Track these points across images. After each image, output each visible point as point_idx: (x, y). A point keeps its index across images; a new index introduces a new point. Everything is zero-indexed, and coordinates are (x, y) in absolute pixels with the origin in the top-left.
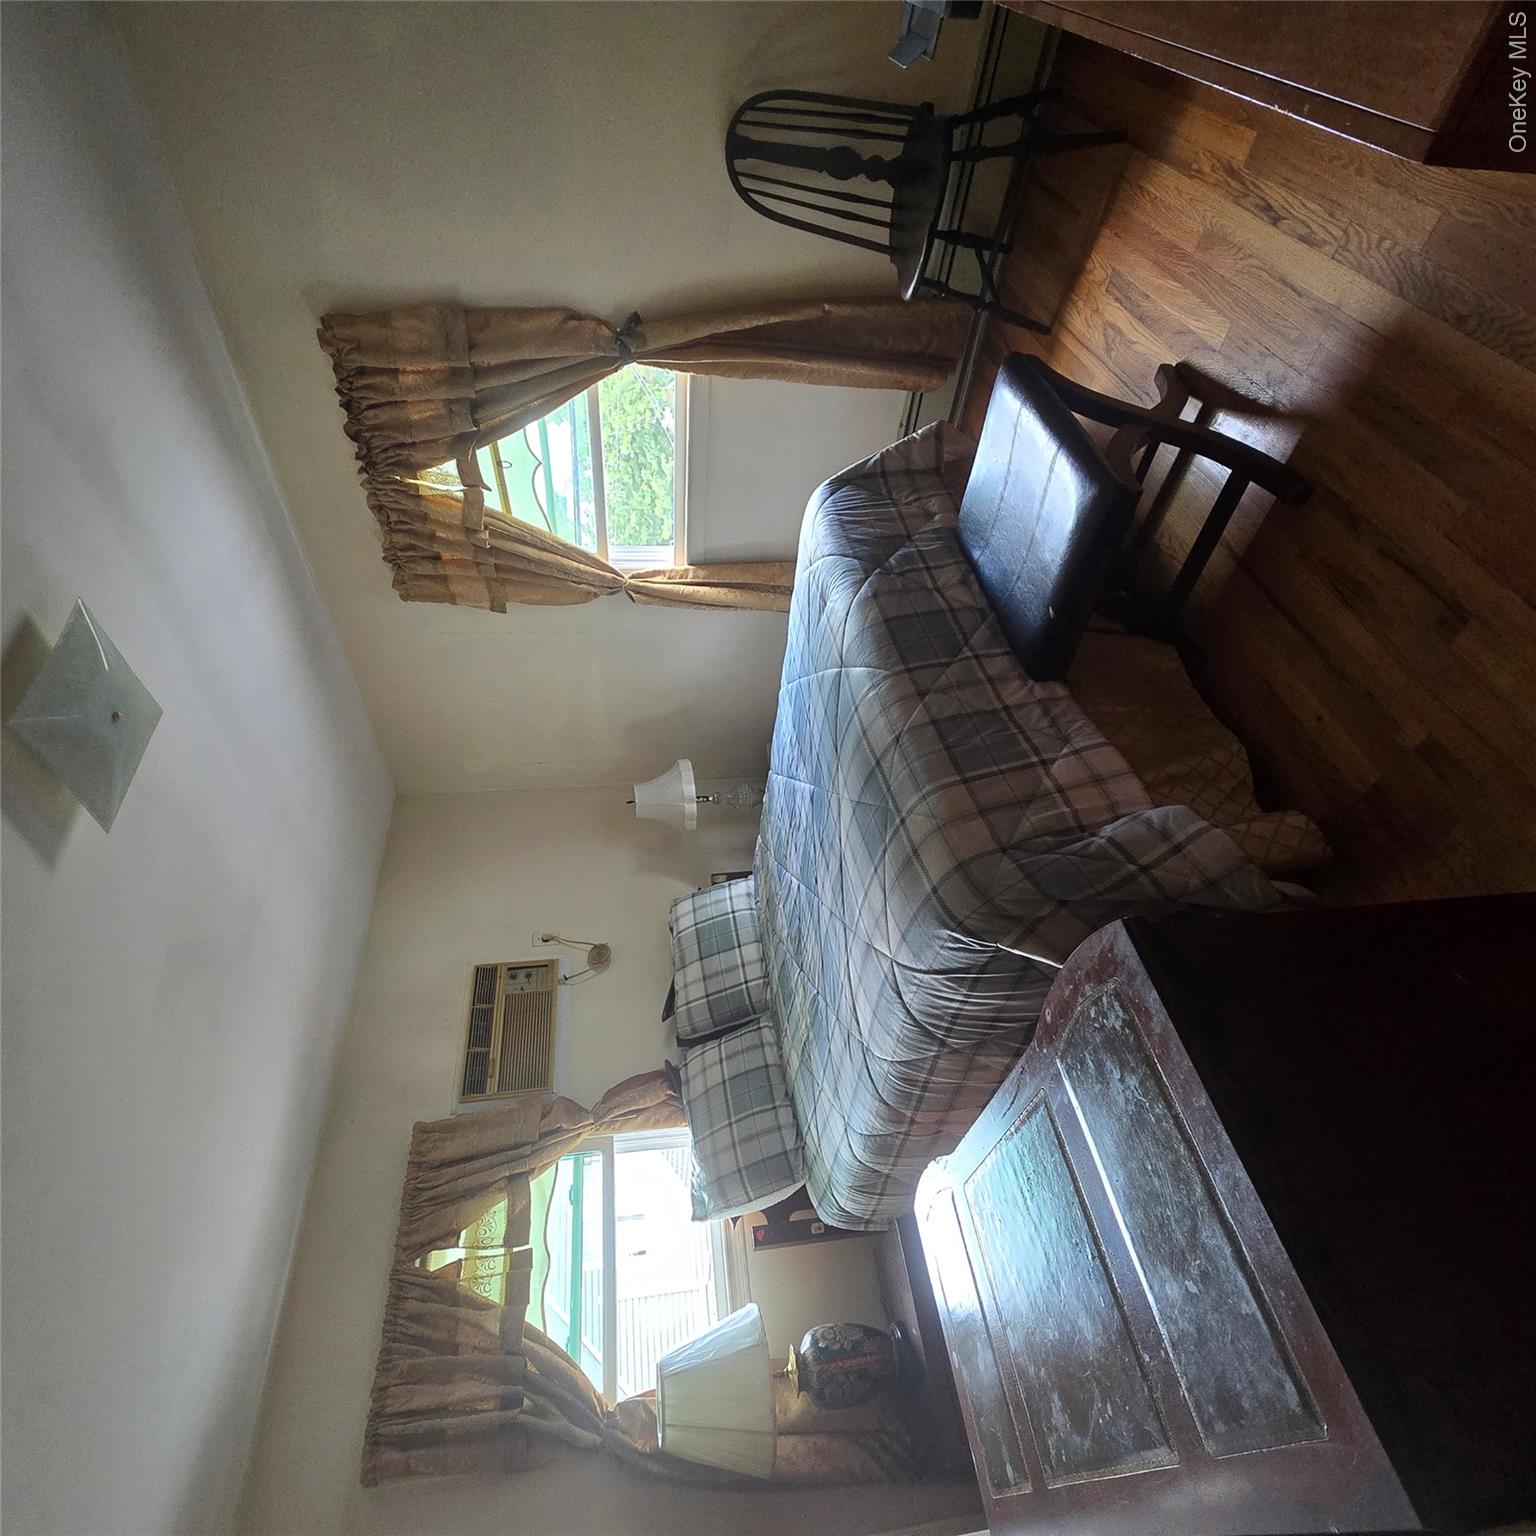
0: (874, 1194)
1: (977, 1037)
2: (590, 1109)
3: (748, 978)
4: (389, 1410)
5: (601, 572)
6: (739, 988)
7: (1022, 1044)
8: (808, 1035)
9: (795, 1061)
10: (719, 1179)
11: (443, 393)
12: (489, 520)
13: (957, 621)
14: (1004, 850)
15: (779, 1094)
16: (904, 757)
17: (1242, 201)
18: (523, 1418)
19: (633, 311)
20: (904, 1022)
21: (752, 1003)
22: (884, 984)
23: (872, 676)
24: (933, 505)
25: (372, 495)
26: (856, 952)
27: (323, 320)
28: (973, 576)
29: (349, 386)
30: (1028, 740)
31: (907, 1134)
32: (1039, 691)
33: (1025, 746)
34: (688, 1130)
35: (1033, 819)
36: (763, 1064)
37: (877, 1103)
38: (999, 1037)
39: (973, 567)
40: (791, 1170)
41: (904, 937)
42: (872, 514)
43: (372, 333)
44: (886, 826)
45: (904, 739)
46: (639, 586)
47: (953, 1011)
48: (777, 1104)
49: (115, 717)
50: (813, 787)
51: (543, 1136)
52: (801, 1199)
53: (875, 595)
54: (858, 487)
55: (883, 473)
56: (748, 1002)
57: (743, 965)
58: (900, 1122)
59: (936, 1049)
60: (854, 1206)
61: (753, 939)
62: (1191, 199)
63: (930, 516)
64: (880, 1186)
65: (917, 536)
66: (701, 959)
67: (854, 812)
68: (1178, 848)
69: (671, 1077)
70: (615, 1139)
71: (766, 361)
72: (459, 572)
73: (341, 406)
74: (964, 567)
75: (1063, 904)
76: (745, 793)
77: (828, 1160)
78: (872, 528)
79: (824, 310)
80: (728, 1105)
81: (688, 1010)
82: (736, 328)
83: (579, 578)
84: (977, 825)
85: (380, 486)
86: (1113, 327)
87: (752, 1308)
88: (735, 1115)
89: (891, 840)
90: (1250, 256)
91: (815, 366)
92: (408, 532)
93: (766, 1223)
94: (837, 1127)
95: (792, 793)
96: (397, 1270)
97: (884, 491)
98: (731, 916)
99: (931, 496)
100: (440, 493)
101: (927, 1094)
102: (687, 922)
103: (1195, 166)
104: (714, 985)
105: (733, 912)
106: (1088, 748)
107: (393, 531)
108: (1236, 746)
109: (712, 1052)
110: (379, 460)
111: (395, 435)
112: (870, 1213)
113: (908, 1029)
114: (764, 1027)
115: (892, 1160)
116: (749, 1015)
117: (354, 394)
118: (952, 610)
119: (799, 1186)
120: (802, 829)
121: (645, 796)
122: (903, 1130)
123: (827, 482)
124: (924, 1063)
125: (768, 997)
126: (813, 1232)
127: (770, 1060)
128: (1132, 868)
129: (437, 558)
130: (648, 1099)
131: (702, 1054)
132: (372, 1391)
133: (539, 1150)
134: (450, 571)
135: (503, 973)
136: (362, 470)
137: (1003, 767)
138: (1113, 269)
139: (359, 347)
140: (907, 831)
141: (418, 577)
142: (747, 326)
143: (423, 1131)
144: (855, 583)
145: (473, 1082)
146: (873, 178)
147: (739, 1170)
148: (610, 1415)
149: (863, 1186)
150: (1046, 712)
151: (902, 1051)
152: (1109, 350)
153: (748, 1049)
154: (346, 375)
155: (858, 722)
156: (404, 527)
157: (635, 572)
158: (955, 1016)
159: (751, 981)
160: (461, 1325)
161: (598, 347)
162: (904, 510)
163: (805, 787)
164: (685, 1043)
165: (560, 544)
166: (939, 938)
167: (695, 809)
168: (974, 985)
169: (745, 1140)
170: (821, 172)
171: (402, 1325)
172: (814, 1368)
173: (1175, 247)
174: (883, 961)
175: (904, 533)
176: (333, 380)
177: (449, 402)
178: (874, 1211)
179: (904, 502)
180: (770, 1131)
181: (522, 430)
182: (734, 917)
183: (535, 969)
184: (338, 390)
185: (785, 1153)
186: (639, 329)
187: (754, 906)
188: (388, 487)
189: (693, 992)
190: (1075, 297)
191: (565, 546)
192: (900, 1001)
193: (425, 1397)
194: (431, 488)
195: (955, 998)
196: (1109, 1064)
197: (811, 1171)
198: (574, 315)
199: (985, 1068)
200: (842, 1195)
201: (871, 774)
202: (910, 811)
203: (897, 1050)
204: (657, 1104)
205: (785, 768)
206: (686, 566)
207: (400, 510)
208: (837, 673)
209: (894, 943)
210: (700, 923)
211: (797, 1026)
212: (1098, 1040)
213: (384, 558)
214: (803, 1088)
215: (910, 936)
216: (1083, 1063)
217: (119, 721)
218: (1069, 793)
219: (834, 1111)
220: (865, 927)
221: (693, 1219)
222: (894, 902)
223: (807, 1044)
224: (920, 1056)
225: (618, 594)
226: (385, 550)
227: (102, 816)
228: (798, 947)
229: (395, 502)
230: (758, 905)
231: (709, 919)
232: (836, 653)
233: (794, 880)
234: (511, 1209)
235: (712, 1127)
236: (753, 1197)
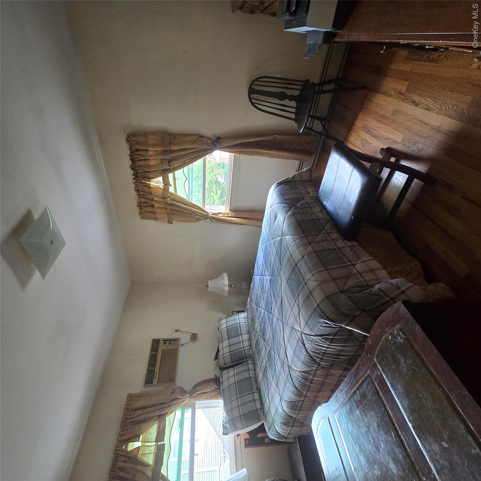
0: (289, 426)
1: (330, 361)
2: (188, 391)
3: (244, 346)
5: (203, 213)
6: (241, 349)
7: (347, 365)
8: (266, 365)
9: (261, 375)
10: (233, 419)
11: (160, 157)
12: (170, 195)
13: (320, 222)
14: (342, 292)
15: (254, 387)
16: (306, 262)
17: (405, 101)
19: (218, 136)
20: (306, 355)
21: (245, 355)
22: (298, 341)
23: (293, 238)
24: (310, 190)
25: (136, 186)
26: (287, 331)
27: (127, 135)
28: (324, 210)
29: (133, 154)
30: (346, 258)
31: (303, 401)
32: (349, 243)
33: (346, 259)
34: (222, 401)
35: (350, 283)
36: (249, 377)
37: (293, 388)
39: (324, 207)
40: (259, 416)
41: (306, 323)
42: (292, 192)
43: (142, 139)
44: (299, 285)
45: (305, 257)
46: (214, 217)
47: (323, 351)
48: (254, 391)
49: (52, 242)
50: (271, 277)
51: (172, 400)
52: (262, 429)
53: (293, 214)
54: (286, 185)
55: (294, 181)
56: (244, 355)
57: (242, 342)
58: (301, 396)
59: (316, 366)
60: (282, 431)
61: (246, 333)
62: (388, 102)
63: (309, 193)
64: (292, 423)
65: (305, 198)
66: (228, 339)
67: (287, 282)
68: (403, 292)
69: (217, 381)
70: (196, 403)
71: (257, 150)
72: (160, 211)
73: (130, 160)
74: (321, 207)
75: (364, 311)
76: (244, 285)
77: (273, 411)
78: (291, 196)
79: (275, 137)
80: (236, 391)
81: (223, 357)
82: (249, 141)
83: (196, 214)
84: (332, 284)
85: (139, 184)
86: (364, 139)
87: (244, 471)
88: (239, 395)
89: (301, 290)
90: (409, 116)
91: (272, 152)
92: (146, 198)
93: (248, 437)
94: (277, 399)
95: (262, 281)
96: (117, 450)
97: (294, 186)
98: (239, 324)
99: (309, 187)
100: (156, 186)
101: (312, 385)
102: (224, 326)
103: (389, 93)
104: (233, 348)
105: (239, 323)
106: (368, 260)
107: (141, 197)
108: (416, 262)
109: (231, 372)
110: (139, 176)
111: (145, 169)
112: (287, 434)
113: (306, 358)
114: (249, 363)
115: (297, 411)
116: (245, 359)
117: (134, 156)
118: (318, 219)
119: (261, 423)
120: (266, 291)
121: (212, 284)
122: (302, 399)
123: (276, 183)
124: (312, 372)
125: (251, 353)
126: (266, 442)
127: (252, 376)
128: (388, 298)
129: (153, 206)
130: (208, 388)
131: (227, 372)
133: (170, 405)
134: (157, 210)
135: (161, 342)
136: (134, 179)
137: (339, 266)
138: (364, 124)
139: (137, 143)
140: (307, 286)
141: (147, 212)
143: (131, 397)
144: (286, 211)
145: (149, 380)
146: (291, 100)
147: (240, 416)
149: (285, 423)
150: (352, 250)
151: (305, 367)
152: (363, 146)
153: (244, 371)
154: (133, 151)
155: (288, 253)
156: (145, 196)
157: (213, 213)
158: (324, 353)
159: (245, 347)
160: (138, 473)
161: (207, 145)
162: (301, 191)
163: (267, 278)
164: (222, 369)
165: (191, 203)
166: (320, 322)
167: (228, 289)
168: (332, 341)
169: (242, 405)
170: (275, 98)
171: (116, 472)
173: (384, 115)
174: (298, 333)
175: (301, 197)
176: (129, 152)
177: (162, 160)
178: (289, 433)
179: (301, 189)
180: (251, 401)
181: (182, 169)
183: (172, 341)
184: (130, 155)
185: (257, 410)
186: (220, 141)
188: (141, 184)
189: (225, 350)
190: (352, 133)
191: (192, 204)
192: (304, 347)
194: (154, 185)
195: (324, 346)
196: (399, 357)
197: (266, 417)
198: (201, 136)
199: (333, 375)
200: (278, 427)
201: (294, 269)
202: (308, 280)
203: (302, 367)
204: (212, 390)
205: (260, 273)
206: (229, 212)
207: (144, 191)
208: (281, 239)
209: (302, 326)
210: (228, 327)
211: (262, 362)
212: (393, 348)
213: (137, 206)
214: (264, 385)
215: (309, 323)
216: (386, 358)
217: (53, 244)
218: (363, 274)
219: (276, 392)
220: (291, 322)
221: (223, 434)
222: (303, 311)
223: (266, 368)
224: (311, 369)
225: (208, 219)
226: (138, 203)
227: (43, 275)
228: (263, 333)
229: (142, 189)
230: (248, 321)
231: (231, 326)
232: (280, 232)
233: (262, 310)
234: (159, 427)
235: (231, 399)
236: (245, 427)
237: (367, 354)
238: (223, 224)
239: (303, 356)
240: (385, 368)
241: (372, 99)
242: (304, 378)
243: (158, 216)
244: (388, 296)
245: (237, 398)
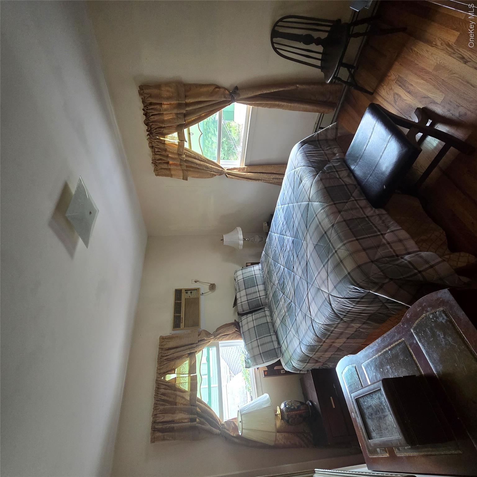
0: (305, 362)
1: (352, 318)
2: (212, 334)
3: (260, 296)
4: (157, 421)
5: (218, 168)
6: (258, 298)
7: (366, 320)
8: (285, 314)
9: (278, 322)
10: (254, 356)
11: (175, 111)
12: (185, 151)
13: (348, 189)
14: (372, 262)
15: (272, 331)
16: (336, 231)
17: (452, 55)
18: (197, 425)
19: (236, 86)
20: (331, 313)
21: (261, 303)
22: (324, 301)
23: (322, 206)
24: (336, 150)
25: (150, 143)
26: (313, 291)
27: (139, 87)
28: (351, 174)
29: (147, 108)
30: (376, 227)
31: (322, 345)
32: (377, 212)
33: (375, 229)
34: (242, 341)
35: (380, 253)
36: (266, 322)
37: (314, 336)
38: (359, 318)
39: (352, 172)
40: (276, 354)
41: (335, 287)
42: (316, 153)
43: (156, 91)
44: (329, 253)
45: (335, 226)
46: (229, 172)
47: (348, 310)
48: (271, 334)
49: (90, 213)
50: (293, 238)
51: (199, 341)
52: (279, 363)
53: (321, 180)
54: (310, 144)
55: (318, 140)
56: (260, 303)
57: (259, 291)
58: (320, 342)
59: (339, 321)
60: (298, 366)
61: (261, 283)
62: (432, 54)
63: (334, 154)
64: (308, 360)
65: (332, 161)
66: (245, 289)
67: (315, 247)
68: (432, 267)
69: (237, 325)
70: (219, 343)
71: (277, 103)
72: (175, 167)
73: (143, 115)
74: (348, 171)
75: (391, 279)
76: (257, 239)
77: (291, 350)
78: (317, 158)
79: (297, 86)
80: (256, 334)
81: (242, 304)
82: (269, 92)
83: (211, 170)
84: (363, 254)
85: (153, 140)
86: (397, 94)
87: (266, 396)
88: (258, 337)
89: (331, 257)
90: (454, 73)
91: (292, 105)
92: (160, 155)
93: (267, 370)
94: (296, 343)
95: (282, 241)
96: (158, 380)
97: (319, 146)
98: (254, 276)
99: (335, 148)
100: (171, 142)
101: (332, 334)
102: (240, 277)
103: (434, 43)
104: (250, 297)
105: (255, 275)
106: (396, 230)
107: (155, 154)
108: (442, 231)
109: (250, 317)
110: (153, 132)
111: (159, 124)
112: (302, 368)
113: (331, 315)
114: (266, 311)
115: (314, 353)
116: (261, 306)
117: (148, 111)
118: (346, 185)
119: (278, 359)
120: (287, 250)
121: (227, 238)
122: (321, 344)
123: (300, 142)
124: (334, 325)
125: (267, 301)
126: (282, 373)
127: (269, 321)
128: (416, 271)
129: (168, 163)
130: (230, 331)
131: (246, 318)
132: (152, 416)
133: (198, 345)
134: (172, 167)
135: (183, 292)
136: (148, 135)
137: (369, 235)
138: (399, 76)
140: (337, 254)
141: (162, 168)
142: (272, 91)
143: (163, 339)
144: (313, 176)
145: (177, 324)
146: (317, 44)
147: (260, 354)
148: (223, 425)
149: (302, 360)
150: (380, 218)
151: (328, 321)
152: (395, 102)
153: (261, 317)
154: (146, 105)
155: (317, 220)
156: (160, 153)
157: (228, 168)
158: (349, 312)
159: (261, 296)
160: (177, 396)
161: (225, 97)
162: (327, 152)
163: (289, 239)
164: (241, 315)
165: (206, 159)
166: (350, 288)
167: (242, 243)
168: (358, 303)
169: (262, 345)
170: (301, 42)
171: (160, 396)
172: (286, 413)
173: (425, 69)
174: (325, 294)
175: (327, 159)
176: (142, 106)
177: (177, 114)
178: (304, 367)
179: (325, 149)
180: (270, 342)
181: (197, 124)
182: (255, 277)
183: (193, 291)
184: (143, 110)
185: (275, 349)
186: (238, 92)
187: (261, 273)
188: (156, 141)
189: (243, 298)
190: (383, 84)
191: (208, 160)
192: (330, 306)
193: (168, 418)
194: (169, 141)
195: (350, 306)
196: (438, 333)
197: (283, 355)
198: (218, 87)
199: (353, 327)
200: (295, 363)
201: (323, 236)
202: (339, 249)
203: (326, 321)
204: (233, 333)
205: (279, 232)
206: (244, 166)
207: (158, 148)
208: (308, 203)
209: (330, 289)
210: (244, 278)
211: (280, 311)
212: (433, 325)
213: (152, 163)
214: (282, 330)
215: (337, 287)
216: (425, 331)
217: (91, 214)
218: (392, 245)
219: (295, 337)
220: (318, 283)
221: (246, 368)
222: (331, 276)
223: (284, 317)
224: (333, 323)
225: (222, 175)
226: (153, 160)
227: (86, 243)
228: (283, 287)
229: (157, 145)
230: (263, 273)
231: (248, 277)
232: (307, 197)
233: (282, 266)
234: (190, 363)
235: (251, 340)
236: (265, 362)
237: (403, 324)
238: (238, 179)
239: (327, 311)
240: (422, 339)
241: (413, 48)
242: (325, 329)
243: (173, 172)
244: (416, 269)
245: (257, 340)
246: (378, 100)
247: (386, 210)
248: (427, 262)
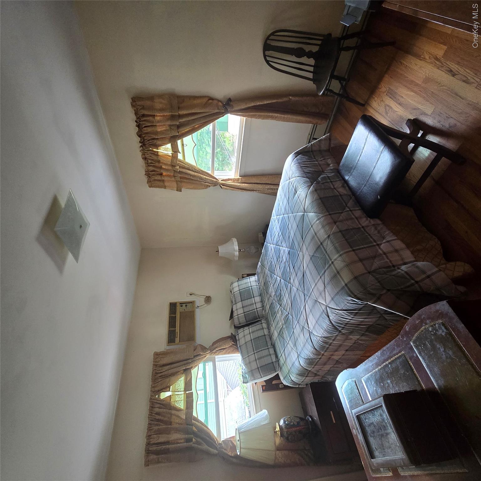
0: (304, 376)
1: (351, 330)
2: (208, 348)
4: (152, 442)
5: (212, 179)
6: (254, 310)
7: (365, 332)
8: (283, 326)
9: (276, 334)
10: (252, 371)
11: (169, 123)
12: (179, 162)
13: (342, 199)
14: (369, 273)
15: (269, 344)
16: (332, 242)
17: (440, 68)
18: (193, 445)
19: (229, 97)
20: (329, 325)
21: (258, 315)
22: (322, 312)
23: (317, 216)
24: (329, 161)
25: (143, 154)
26: (310, 303)
27: (132, 99)
28: (346, 184)
29: (139, 120)
30: (371, 237)
31: (320, 358)
32: (372, 222)
33: (371, 239)
34: (239, 355)
35: (377, 264)
36: (264, 335)
37: (313, 349)
38: (358, 330)
39: (346, 182)
40: (275, 368)
41: (332, 299)
42: (310, 164)
43: (148, 103)
44: (325, 264)
45: (331, 236)
46: (224, 183)
47: (346, 322)
48: (269, 347)
49: (81, 226)
50: (289, 249)
51: (194, 357)
52: (277, 377)
53: (316, 190)
54: (304, 155)
55: (312, 151)
56: (257, 315)
57: (255, 303)
58: (319, 355)
59: (337, 333)
60: (297, 380)
61: (258, 295)
62: (421, 67)
63: (328, 165)
64: (306, 374)
65: (326, 171)
66: (242, 301)
67: (311, 258)
68: (429, 277)
69: (233, 338)
70: (216, 357)
71: (271, 114)
72: (169, 179)
73: (136, 126)
74: (343, 182)
75: (388, 290)
77: (289, 363)
78: (311, 168)
79: (290, 98)
80: (253, 347)
81: (238, 317)
82: (262, 104)
83: (205, 181)
84: (360, 265)
86: (389, 106)
87: (265, 412)
88: (256, 351)
89: (327, 269)
90: (443, 86)
91: (286, 116)
92: (154, 166)
93: (265, 384)
94: (294, 356)
95: (278, 252)
96: (152, 399)
97: (313, 156)
98: (250, 287)
99: (328, 158)
100: (165, 154)
101: (330, 347)
102: (236, 289)
103: (422, 56)
104: (246, 309)
105: (251, 286)
106: (391, 240)
107: (149, 166)
108: (436, 240)
109: (247, 330)
110: (146, 144)
111: (153, 136)
112: (301, 382)
113: (329, 327)
114: (263, 323)
115: (313, 366)
116: (257, 319)
117: (141, 123)
118: (341, 195)
119: (277, 373)
120: (283, 262)
121: (222, 250)
122: (319, 357)
123: (293, 153)
124: (332, 337)
125: (264, 313)
126: (280, 387)
127: (266, 333)
128: (413, 281)
129: (161, 174)
130: (227, 345)
131: (243, 331)
132: (146, 437)
133: (194, 361)
134: (166, 179)
135: (178, 305)
136: (141, 146)
137: (365, 246)
138: (389, 88)
139: (143, 108)
140: (334, 265)
141: (155, 180)
142: (265, 103)
143: (157, 355)
144: (308, 186)
145: (171, 339)
146: (309, 57)
147: (258, 368)
148: (220, 444)
149: (301, 374)
150: (376, 229)
151: (326, 334)
152: (387, 113)
153: (259, 330)
154: (139, 116)
155: (313, 231)
156: (152, 165)
157: (222, 179)
158: (347, 324)
159: (258, 308)
160: (172, 416)
161: (218, 109)
162: (320, 163)
163: (284, 249)
164: (237, 328)
165: (200, 170)
166: (347, 300)
167: (238, 254)
168: (356, 314)
169: (259, 359)
170: (292, 55)
171: (154, 416)
172: (285, 430)
173: (415, 82)
174: (322, 306)
175: (321, 170)
176: (135, 118)
177: (170, 126)
178: (303, 381)
179: (319, 160)
180: (267, 356)
181: (191, 135)
182: (251, 288)
183: (188, 304)
184: (136, 121)
185: (273, 362)
186: (231, 103)
187: (258, 285)
188: (149, 152)
189: (239, 311)
190: (374, 96)
191: (202, 171)
192: (328, 318)
193: (163, 438)
194: (162, 153)
195: (348, 318)
196: (438, 346)
197: (281, 368)
198: (211, 99)
199: (351, 339)
200: (293, 376)
201: (319, 247)
202: (335, 260)
203: (324, 333)
204: (229, 347)
205: (275, 242)
206: (238, 177)
207: (152, 159)
208: (303, 214)
209: (328, 300)
210: (241, 290)
211: (278, 323)
212: (433, 338)
213: (145, 174)
214: (280, 343)
215: (335, 299)
216: (425, 344)
217: (82, 228)
218: (388, 255)
219: (293, 350)
220: (315, 295)
221: (243, 383)
222: (329, 288)
223: (282, 329)
224: (332, 335)
225: (217, 186)
226: (146, 172)
227: (76, 258)
228: (279, 299)
229: (150, 157)
230: (259, 284)
231: (244, 289)
232: (302, 208)
233: (278, 278)
234: (186, 379)
235: (248, 354)
236: (262, 377)
237: (403, 337)
238: (233, 190)
239: (325, 324)
240: (422, 352)
241: (402, 61)
242: (323, 342)
243: (166, 184)
244: (413, 279)
245: (254, 353)
246: (370, 111)
247: (381, 221)
248: (424, 272)
